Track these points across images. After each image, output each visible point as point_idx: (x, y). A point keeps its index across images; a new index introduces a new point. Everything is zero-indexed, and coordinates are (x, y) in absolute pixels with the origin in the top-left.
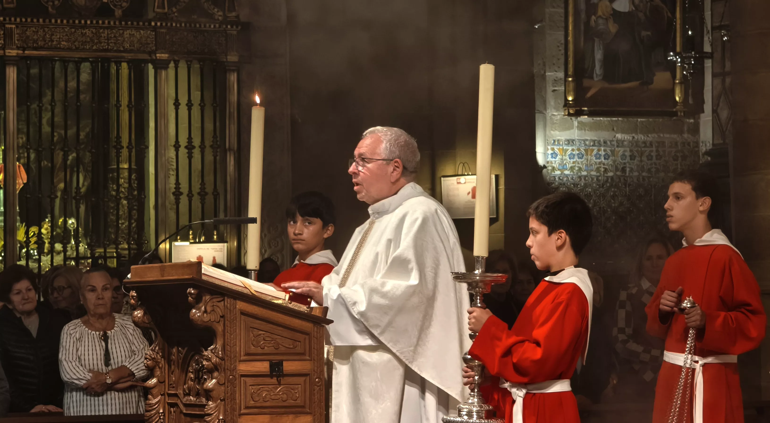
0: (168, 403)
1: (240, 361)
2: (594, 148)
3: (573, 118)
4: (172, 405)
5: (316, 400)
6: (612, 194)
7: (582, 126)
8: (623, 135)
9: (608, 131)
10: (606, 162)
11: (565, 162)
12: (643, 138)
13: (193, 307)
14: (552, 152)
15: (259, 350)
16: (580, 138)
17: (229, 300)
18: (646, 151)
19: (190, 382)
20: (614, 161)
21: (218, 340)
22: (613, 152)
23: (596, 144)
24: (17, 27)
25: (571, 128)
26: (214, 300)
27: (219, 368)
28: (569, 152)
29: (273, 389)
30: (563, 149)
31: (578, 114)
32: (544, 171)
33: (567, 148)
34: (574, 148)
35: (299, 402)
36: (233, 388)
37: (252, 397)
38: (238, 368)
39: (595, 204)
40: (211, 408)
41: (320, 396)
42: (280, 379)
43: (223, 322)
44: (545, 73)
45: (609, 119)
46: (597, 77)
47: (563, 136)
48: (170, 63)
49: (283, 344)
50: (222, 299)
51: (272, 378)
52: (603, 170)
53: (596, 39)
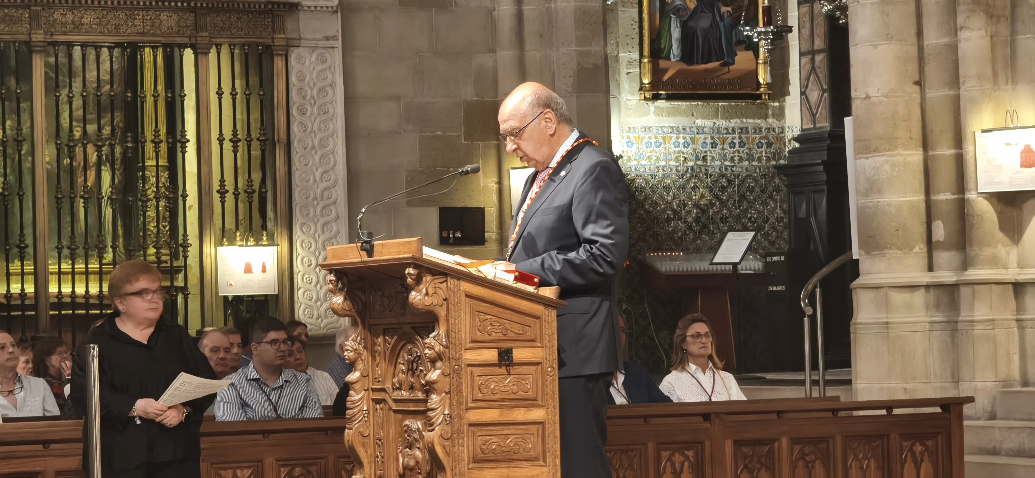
0: (372, 399)
1: (466, 349)
2: (672, 135)
3: (650, 103)
4: (378, 401)
5: (549, 391)
6: (692, 185)
7: (659, 112)
8: (703, 121)
9: (687, 116)
10: (685, 150)
11: (641, 152)
12: (724, 124)
13: (413, 289)
14: (628, 140)
15: (487, 337)
16: (657, 125)
17: (452, 281)
18: (728, 138)
19: (400, 374)
20: (695, 150)
21: (441, 326)
22: (692, 139)
23: (675, 131)
24: (43, 9)
25: (647, 113)
26: (437, 281)
27: (443, 357)
28: (646, 140)
29: (502, 380)
30: (639, 136)
31: (656, 97)
32: (620, 162)
33: (644, 135)
34: (651, 136)
35: (530, 394)
36: (459, 379)
37: (479, 389)
38: (464, 357)
39: (674, 198)
40: (436, 402)
41: (553, 386)
42: (510, 369)
43: (446, 306)
44: (618, 53)
45: (688, 103)
46: (674, 58)
47: (640, 122)
48: (211, 48)
49: (512, 330)
50: (444, 279)
51: (500, 367)
52: (682, 159)
53: (672, 15)
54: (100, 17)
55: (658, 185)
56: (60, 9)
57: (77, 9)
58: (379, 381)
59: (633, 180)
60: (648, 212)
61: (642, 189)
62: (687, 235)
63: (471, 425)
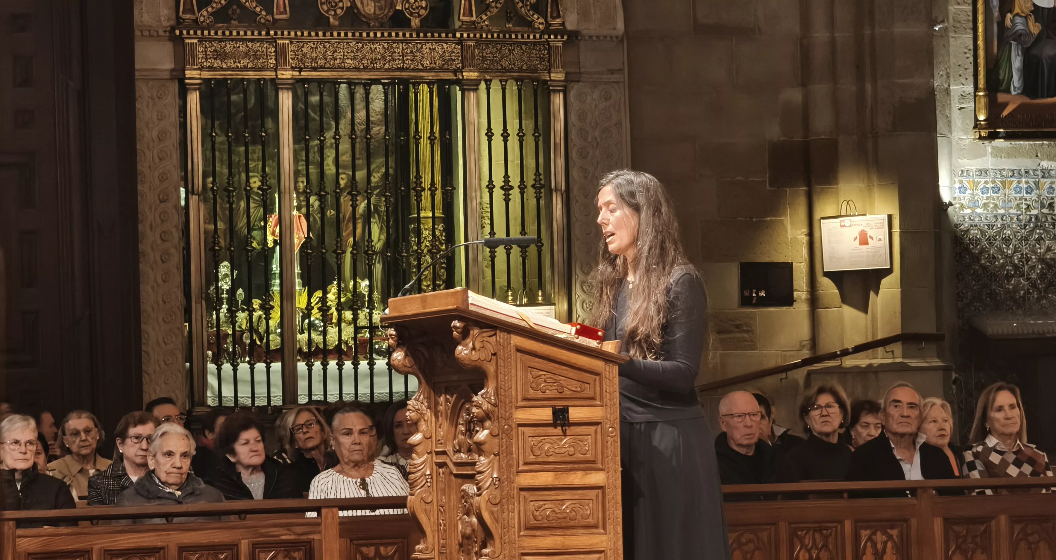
0: (436, 463)
1: (517, 408)
2: (1012, 179)
3: (986, 143)
4: (441, 465)
5: (610, 453)
6: (1037, 236)
7: (997, 153)
8: (1050, 163)
9: (1031, 158)
11: (976, 199)
13: (459, 343)
14: (960, 186)
15: (540, 395)
16: (995, 167)
17: (502, 334)
19: (460, 436)
20: (1039, 196)
21: (490, 382)
22: (1037, 184)
23: (1015, 175)
24: (291, 42)
25: (982, 155)
26: (484, 335)
27: (492, 416)
28: (981, 186)
29: (558, 441)
30: (973, 181)
31: (993, 136)
32: (950, 209)
33: (979, 180)
34: (988, 180)
35: (589, 456)
36: (508, 440)
37: (532, 451)
38: (514, 416)
39: (1015, 251)
40: (483, 464)
41: (615, 448)
42: (566, 430)
43: (495, 361)
44: (949, 86)
45: (1031, 143)
46: (1015, 91)
47: (973, 165)
48: (480, 83)
49: (569, 387)
50: (493, 333)
51: (556, 427)
52: (1025, 207)
53: (1012, 42)
54: (355, 50)
55: (996, 236)
56: (310, 42)
57: (329, 42)
58: (441, 444)
59: (967, 231)
60: (984, 268)
61: (977, 242)
62: (1031, 294)
63: (522, 489)
